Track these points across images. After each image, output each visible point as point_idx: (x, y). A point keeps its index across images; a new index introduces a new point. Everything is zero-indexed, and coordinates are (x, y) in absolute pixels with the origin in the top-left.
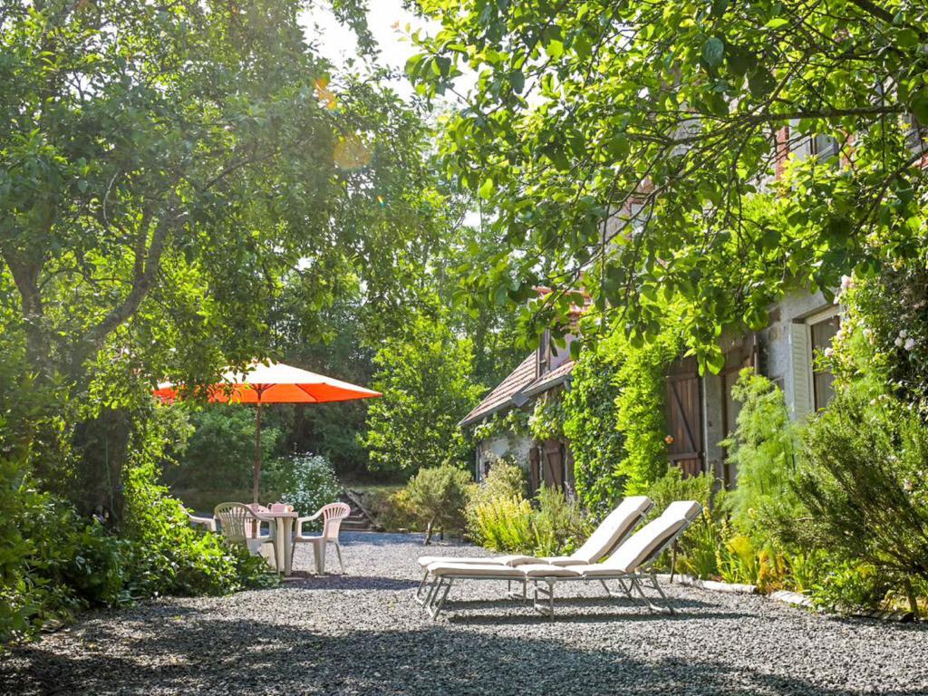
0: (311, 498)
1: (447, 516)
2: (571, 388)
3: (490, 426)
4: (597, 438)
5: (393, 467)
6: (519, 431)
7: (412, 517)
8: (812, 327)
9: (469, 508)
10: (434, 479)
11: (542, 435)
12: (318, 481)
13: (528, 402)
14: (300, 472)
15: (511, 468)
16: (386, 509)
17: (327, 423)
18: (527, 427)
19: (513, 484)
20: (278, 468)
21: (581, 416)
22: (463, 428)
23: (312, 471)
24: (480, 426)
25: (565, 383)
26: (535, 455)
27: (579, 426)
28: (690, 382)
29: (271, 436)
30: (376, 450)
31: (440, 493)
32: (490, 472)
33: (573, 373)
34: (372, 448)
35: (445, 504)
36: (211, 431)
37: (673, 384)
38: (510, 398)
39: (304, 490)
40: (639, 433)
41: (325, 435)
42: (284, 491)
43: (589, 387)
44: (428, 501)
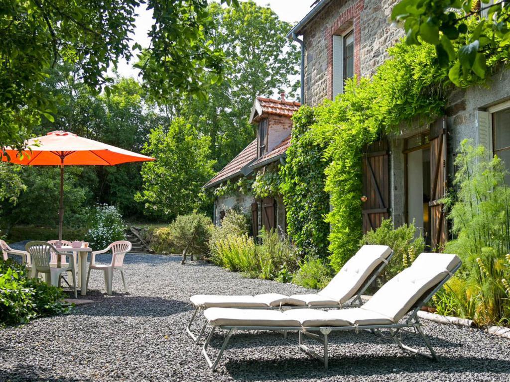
0: (108, 232)
1: (195, 246)
2: (286, 163)
3: (225, 188)
4: (304, 196)
5: (160, 214)
6: (245, 192)
7: (171, 245)
8: (493, 114)
9: (211, 242)
10: (188, 222)
11: (262, 195)
12: (112, 222)
13: (252, 173)
14: (101, 216)
15: (239, 216)
16: (155, 239)
17: (119, 186)
18: (250, 190)
19: (240, 226)
20: (87, 213)
21: (293, 181)
22: (206, 190)
23: (108, 215)
24: (218, 189)
25: (281, 160)
26: (255, 208)
27: (291, 188)
28: (381, 158)
29: (82, 192)
30: (150, 202)
31: (192, 231)
32: (224, 218)
33: (287, 152)
34: (147, 201)
35: (194, 239)
36: (41, 188)
37: (369, 159)
38: (239, 170)
39: (103, 227)
40: (342, 193)
41: (117, 192)
42: (90, 227)
43: (299, 162)
44: (183, 235)
